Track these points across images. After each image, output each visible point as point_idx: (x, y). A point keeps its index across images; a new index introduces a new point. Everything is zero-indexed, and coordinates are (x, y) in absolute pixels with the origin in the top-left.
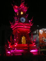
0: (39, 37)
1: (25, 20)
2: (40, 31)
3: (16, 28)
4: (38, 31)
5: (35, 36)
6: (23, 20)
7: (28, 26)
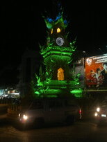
1: (63, 42)
2: (88, 60)
3: (48, 55)
4: (84, 61)
5: (78, 69)
6: (60, 42)
7: (68, 52)
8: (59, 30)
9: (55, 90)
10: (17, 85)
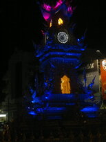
0: (100, 77)
2: (104, 62)
4: (99, 64)
8: (60, 21)
9: (58, 109)
10: (4, 103)
